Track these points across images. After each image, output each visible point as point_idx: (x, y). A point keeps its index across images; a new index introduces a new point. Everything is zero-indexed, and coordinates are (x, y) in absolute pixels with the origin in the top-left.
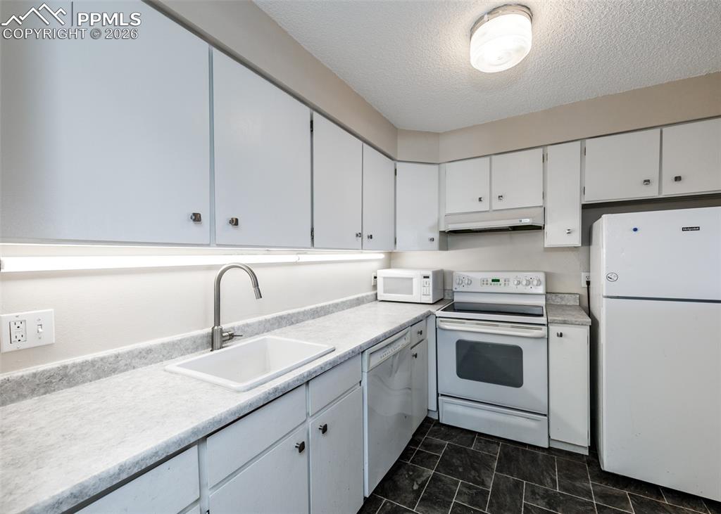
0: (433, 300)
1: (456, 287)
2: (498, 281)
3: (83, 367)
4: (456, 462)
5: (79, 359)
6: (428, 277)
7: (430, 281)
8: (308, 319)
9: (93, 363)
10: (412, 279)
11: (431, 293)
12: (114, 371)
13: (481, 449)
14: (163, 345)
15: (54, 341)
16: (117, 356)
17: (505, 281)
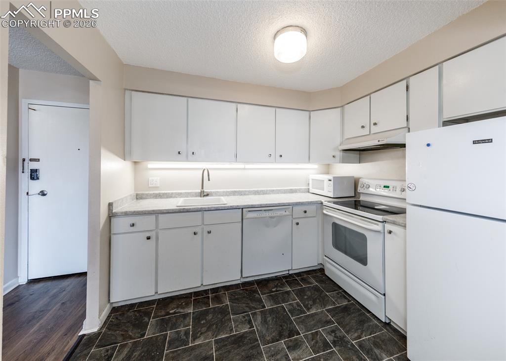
0: (334, 195)
1: (360, 190)
2: (388, 187)
3: (164, 194)
4: (309, 293)
5: (163, 192)
6: (331, 180)
7: (332, 183)
8: (251, 195)
9: (166, 194)
10: (324, 181)
11: (332, 191)
12: (171, 197)
13: (333, 297)
14: (185, 193)
15: (159, 186)
16: (172, 193)
17: (393, 188)
